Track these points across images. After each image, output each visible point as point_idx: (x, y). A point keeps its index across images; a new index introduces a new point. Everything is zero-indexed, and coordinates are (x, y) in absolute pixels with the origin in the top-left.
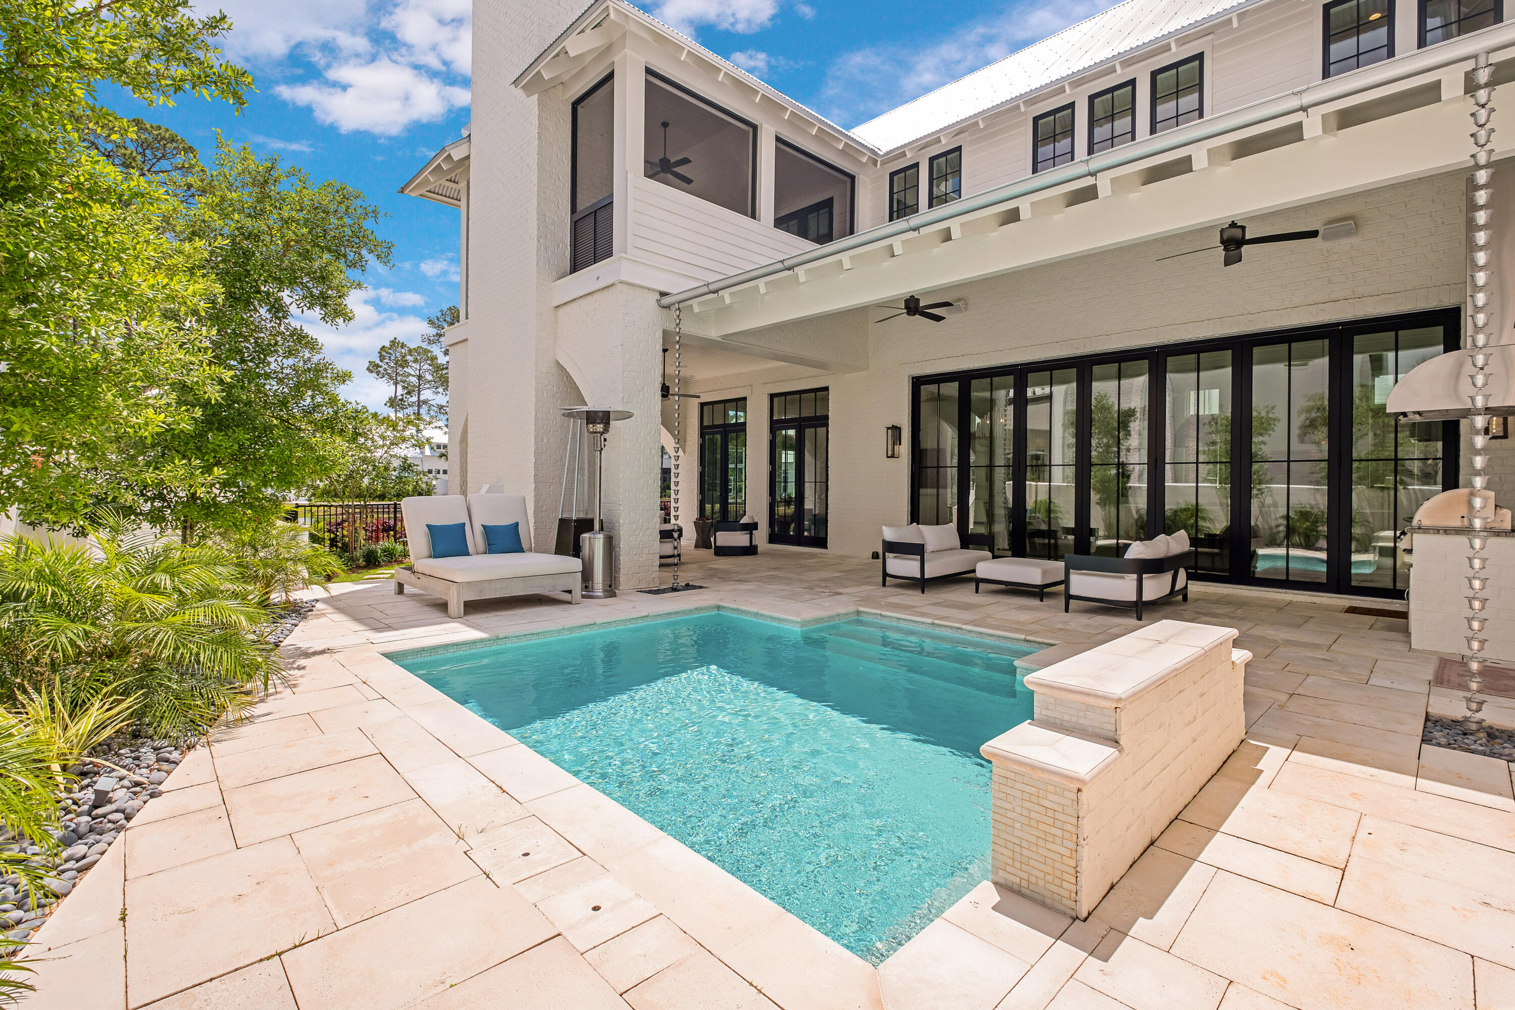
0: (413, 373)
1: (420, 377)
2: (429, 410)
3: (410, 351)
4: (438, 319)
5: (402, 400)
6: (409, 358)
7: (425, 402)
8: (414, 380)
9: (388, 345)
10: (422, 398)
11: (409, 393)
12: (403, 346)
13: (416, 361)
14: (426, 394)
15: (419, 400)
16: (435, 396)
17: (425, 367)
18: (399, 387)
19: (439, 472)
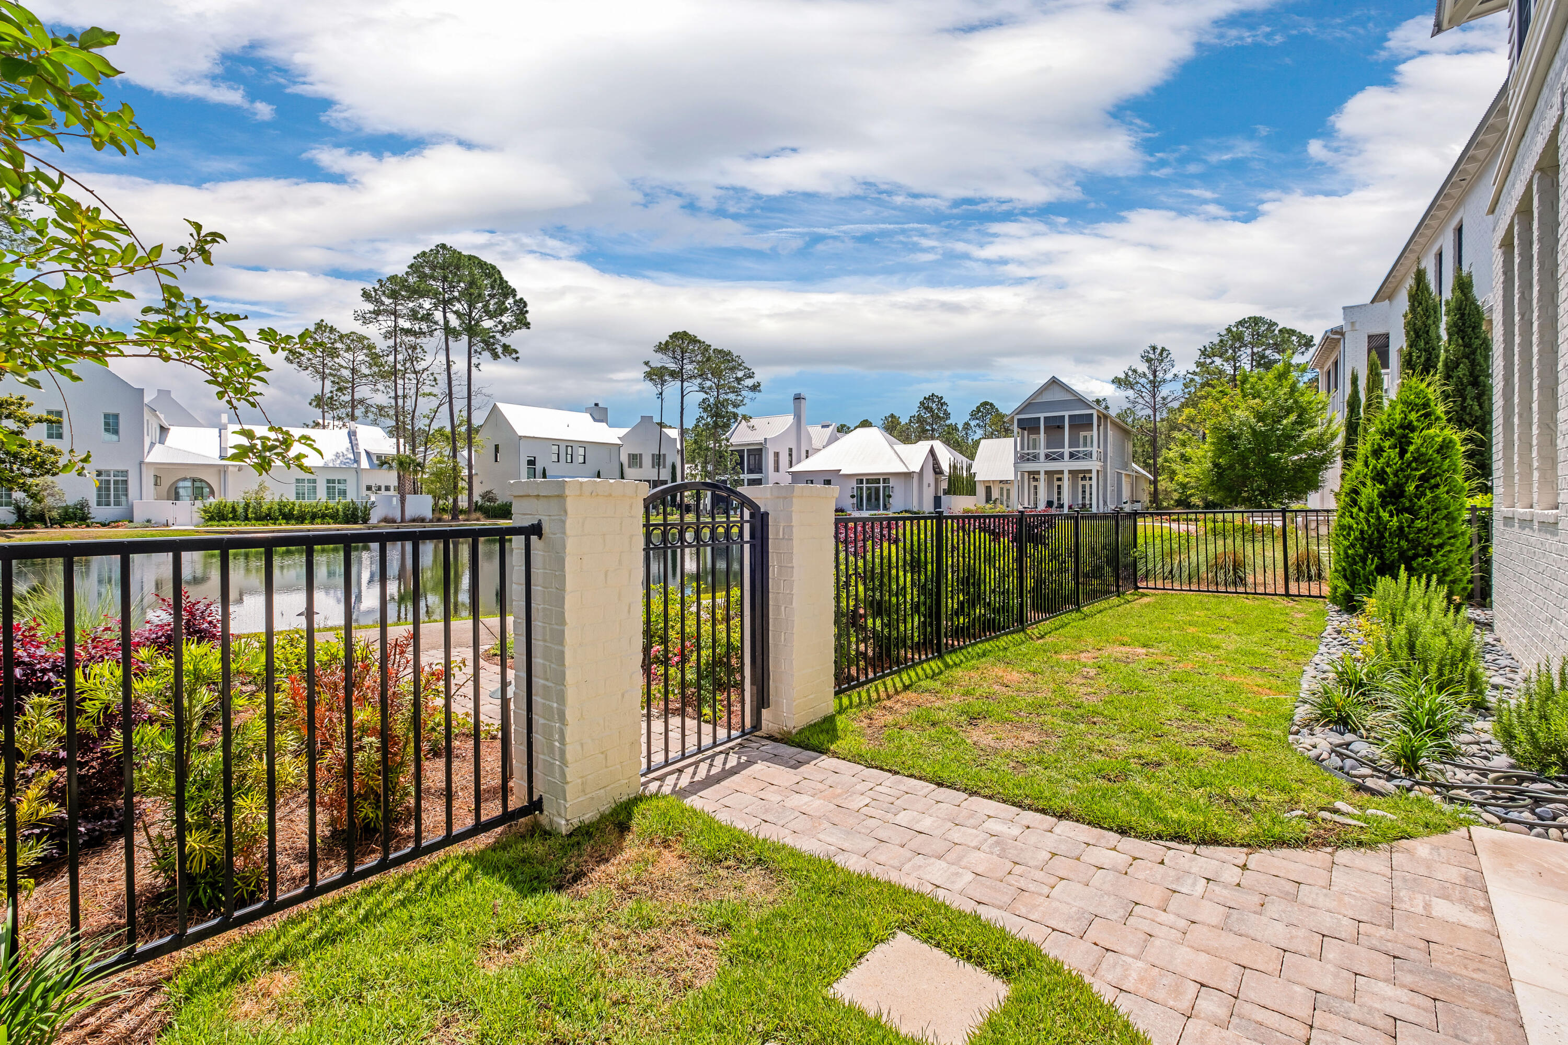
0: (345, 364)
1: (354, 371)
2: (366, 412)
3: (341, 337)
4: (375, 291)
5: (332, 398)
6: (338, 345)
7: (362, 402)
8: (346, 373)
9: (312, 329)
10: (357, 396)
11: (340, 389)
12: (332, 330)
13: (348, 349)
14: (363, 391)
15: (353, 400)
16: (374, 395)
17: (360, 358)
18: (328, 383)
19: (379, 489)
